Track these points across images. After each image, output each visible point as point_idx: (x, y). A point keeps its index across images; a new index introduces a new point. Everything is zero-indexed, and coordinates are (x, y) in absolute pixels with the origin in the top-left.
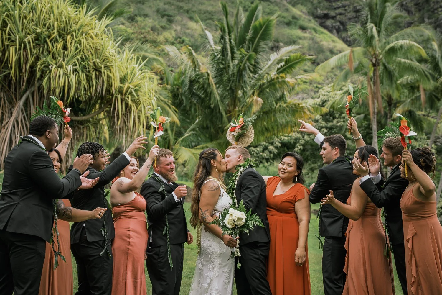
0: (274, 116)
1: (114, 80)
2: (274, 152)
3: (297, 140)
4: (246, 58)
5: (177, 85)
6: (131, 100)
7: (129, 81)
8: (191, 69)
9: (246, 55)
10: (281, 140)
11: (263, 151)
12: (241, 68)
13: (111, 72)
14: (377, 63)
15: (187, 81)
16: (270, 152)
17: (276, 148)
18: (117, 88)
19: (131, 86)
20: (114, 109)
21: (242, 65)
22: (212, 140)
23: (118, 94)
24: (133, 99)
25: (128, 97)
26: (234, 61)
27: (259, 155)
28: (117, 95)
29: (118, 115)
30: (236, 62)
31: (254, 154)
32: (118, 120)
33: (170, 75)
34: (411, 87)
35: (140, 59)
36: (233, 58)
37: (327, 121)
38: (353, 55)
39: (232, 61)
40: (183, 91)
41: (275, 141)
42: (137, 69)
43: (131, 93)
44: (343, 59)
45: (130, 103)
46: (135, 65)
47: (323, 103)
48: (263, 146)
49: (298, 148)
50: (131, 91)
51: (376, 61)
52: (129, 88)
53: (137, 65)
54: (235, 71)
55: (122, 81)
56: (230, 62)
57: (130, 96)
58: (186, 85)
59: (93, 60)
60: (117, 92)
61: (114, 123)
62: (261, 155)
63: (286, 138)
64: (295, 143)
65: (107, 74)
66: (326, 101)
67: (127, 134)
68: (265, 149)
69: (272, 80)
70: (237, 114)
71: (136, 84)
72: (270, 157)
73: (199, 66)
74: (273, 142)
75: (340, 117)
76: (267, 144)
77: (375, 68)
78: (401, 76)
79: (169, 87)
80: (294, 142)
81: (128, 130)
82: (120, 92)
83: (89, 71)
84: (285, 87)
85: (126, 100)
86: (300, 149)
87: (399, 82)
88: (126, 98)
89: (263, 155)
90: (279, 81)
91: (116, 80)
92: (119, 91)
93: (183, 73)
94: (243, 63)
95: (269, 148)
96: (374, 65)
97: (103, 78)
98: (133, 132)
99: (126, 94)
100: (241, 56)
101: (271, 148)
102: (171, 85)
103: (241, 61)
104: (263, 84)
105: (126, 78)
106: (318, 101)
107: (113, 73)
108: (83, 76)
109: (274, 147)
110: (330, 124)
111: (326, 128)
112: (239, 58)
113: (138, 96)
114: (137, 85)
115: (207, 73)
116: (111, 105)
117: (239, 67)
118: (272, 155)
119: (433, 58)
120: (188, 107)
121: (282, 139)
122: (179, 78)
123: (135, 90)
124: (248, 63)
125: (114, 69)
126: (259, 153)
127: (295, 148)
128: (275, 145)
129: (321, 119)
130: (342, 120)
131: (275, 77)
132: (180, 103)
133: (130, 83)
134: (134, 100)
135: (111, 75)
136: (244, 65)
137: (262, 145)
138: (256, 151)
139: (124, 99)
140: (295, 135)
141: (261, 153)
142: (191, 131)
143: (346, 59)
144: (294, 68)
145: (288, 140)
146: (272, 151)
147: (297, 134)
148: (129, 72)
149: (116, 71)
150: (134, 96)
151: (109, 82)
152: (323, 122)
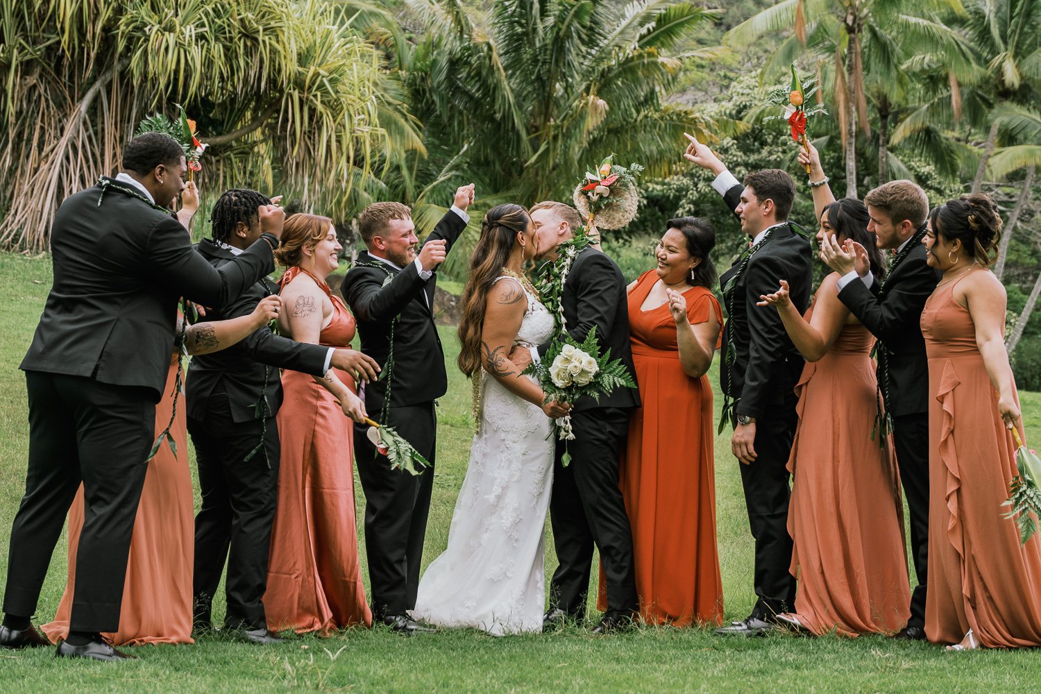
0: (633, 138)
1: (285, 57)
3: (682, 191)
4: (572, 12)
5: (422, 71)
6: (322, 102)
7: (318, 61)
8: (453, 34)
9: (573, 6)
10: (646, 190)
12: (561, 33)
13: (278, 42)
14: (856, 26)
15: (444, 62)
18: (292, 74)
19: (322, 72)
20: (285, 120)
21: (564, 27)
22: (496, 191)
23: (294, 89)
24: (325, 99)
25: (315, 96)
26: (547, 19)
28: (292, 91)
29: (293, 134)
30: (550, 21)
32: (293, 146)
33: (406, 48)
34: (931, 78)
35: (343, 13)
36: (544, 13)
37: (747, 150)
38: (806, 7)
39: (542, 20)
40: (435, 84)
42: (336, 35)
43: (322, 86)
44: (783, 16)
45: (320, 107)
46: (330, 27)
47: (739, 112)
49: (684, 208)
50: (322, 81)
51: (854, 21)
52: (317, 75)
53: (336, 27)
54: (548, 41)
55: (303, 59)
56: (538, 21)
57: (319, 94)
58: (440, 71)
59: (239, 15)
60: (291, 85)
61: (285, 151)
63: (659, 187)
64: (678, 198)
65: (270, 44)
66: (745, 107)
67: (312, 175)
69: (628, 60)
70: (552, 133)
71: (332, 67)
73: (471, 30)
75: (775, 142)
77: (853, 35)
78: (908, 55)
79: (403, 74)
80: (674, 195)
81: (313, 166)
82: (299, 84)
83: (231, 39)
84: (657, 75)
85: (311, 101)
87: (903, 67)
88: (311, 97)
90: (644, 63)
91: (288, 57)
92: (295, 83)
93: (434, 45)
94: (566, 23)
96: (850, 30)
97: (261, 53)
98: (326, 171)
99: (310, 88)
100: (561, 8)
102: (408, 70)
103: (561, 19)
104: (610, 69)
105: (312, 53)
106: (728, 106)
107: (284, 44)
108: (217, 49)
110: (753, 158)
111: (746, 165)
112: (557, 13)
113: (337, 92)
114: (336, 70)
115: (488, 44)
116: (278, 112)
117: (558, 33)
119: (979, 15)
120: (445, 119)
121: (650, 189)
122: (426, 55)
123: (331, 81)
124: (576, 24)
125: (286, 34)
127: (677, 209)
129: (735, 147)
130: (780, 149)
131: (636, 53)
132: (429, 109)
133: (320, 65)
134: (329, 102)
135: (280, 48)
136: (568, 27)
139: (307, 99)
140: (678, 180)
142: (450, 170)
143: (790, 16)
144: (677, 34)
145: (663, 191)
147: (681, 178)
148: (318, 41)
149: (289, 38)
150: (328, 92)
151: (274, 62)
152: (739, 154)
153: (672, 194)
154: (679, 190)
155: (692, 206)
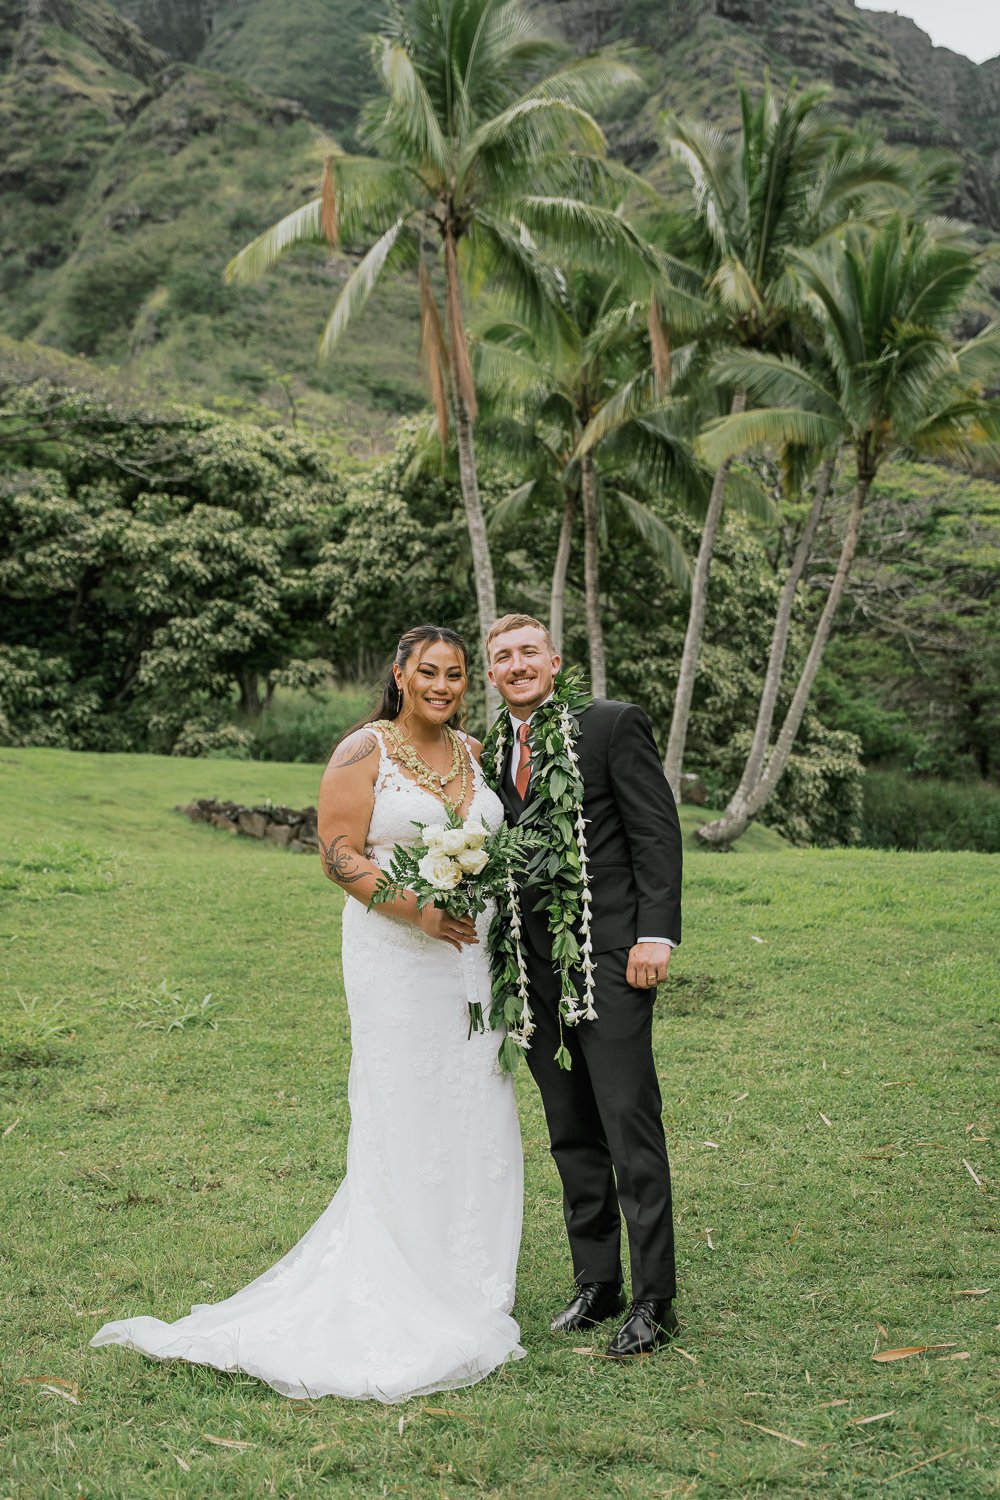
2: (256, 630)
3: (332, 586)
11: (216, 629)
16: (245, 631)
17: (266, 616)
27: (199, 642)
31: (180, 639)
37: (429, 521)
41: (258, 594)
48: (216, 611)
62: (206, 642)
63: (294, 583)
64: (328, 598)
68: (224, 621)
72: (243, 645)
74: (253, 598)
76: (228, 606)
80: (324, 594)
86: (345, 614)
89: (214, 642)
95: (237, 617)
101: (243, 615)
109: (257, 613)
111: (424, 539)
118: (247, 640)
121: (284, 586)
126: (198, 636)
127: (328, 613)
128: (259, 606)
129: (405, 512)
137: (211, 610)
138: (187, 628)
141: (207, 636)
146: (250, 627)
152: (411, 522)
153: (319, 593)
154: (329, 584)
155: (348, 607)
